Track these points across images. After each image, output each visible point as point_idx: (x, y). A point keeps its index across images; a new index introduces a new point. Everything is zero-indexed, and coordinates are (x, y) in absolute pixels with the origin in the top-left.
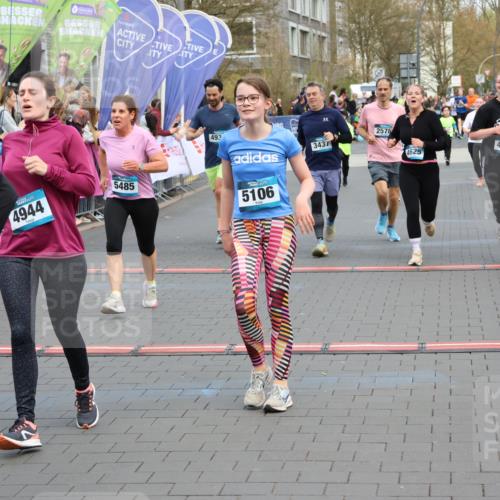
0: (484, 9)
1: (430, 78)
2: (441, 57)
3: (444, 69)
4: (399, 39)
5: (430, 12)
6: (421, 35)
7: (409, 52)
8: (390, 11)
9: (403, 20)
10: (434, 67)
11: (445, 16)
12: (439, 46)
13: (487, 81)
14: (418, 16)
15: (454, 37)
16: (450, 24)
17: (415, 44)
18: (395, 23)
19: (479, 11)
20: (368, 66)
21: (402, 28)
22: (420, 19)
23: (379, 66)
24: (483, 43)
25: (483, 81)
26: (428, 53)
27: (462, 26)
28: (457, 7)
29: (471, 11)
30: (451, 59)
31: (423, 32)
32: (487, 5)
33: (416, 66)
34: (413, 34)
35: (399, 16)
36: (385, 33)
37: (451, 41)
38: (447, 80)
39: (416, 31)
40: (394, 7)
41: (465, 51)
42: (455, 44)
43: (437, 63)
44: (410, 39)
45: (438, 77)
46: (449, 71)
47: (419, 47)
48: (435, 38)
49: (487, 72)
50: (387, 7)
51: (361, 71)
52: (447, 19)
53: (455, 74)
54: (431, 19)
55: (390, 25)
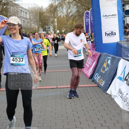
0: (63, 16)
1: (52, 31)
2: (55, 26)
3: (55, 29)
4: (45, 22)
5: (52, 16)
6: (50, 21)
7: (48, 25)
8: (43, 16)
9: (46, 18)
10: (53, 28)
11: (55, 17)
12: (54, 24)
13: (65, 32)
14: (49, 17)
15: (57, 22)
16: (56, 19)
17: (49, 23)
18: (44, 19)
19: (62, 16)
20: (39, 28)
21: (46, 20)
22: (50, 18)
23: (41, 28)
24: (63, 23)
25: (64, 31)
26: (52, 25)
27: (59, 19)
28: (57, 15)
29: (60, 16)
30: (57, 27)
31: (51, 21)
32: (64, 15)
33: (49, 28)
34: (48, 21)
35: (45, 17)
36: (42, 21)
37: (56, 23)
38: (56, 31)
39: (49, 20)
40: (44, 15)
41: (59, 25)
42: (57, 23)
43: (53, 27)
44: (48, 22)
45: (54, 31)
46: (56, 29)
47: (50, 24)
48: (53, 22)
49: (65, 30)
50: (42, 15)
51: (37, 29)
52: (56, 18)
53: (58, 30)
54: (52, 18)
55: (43, 19)
